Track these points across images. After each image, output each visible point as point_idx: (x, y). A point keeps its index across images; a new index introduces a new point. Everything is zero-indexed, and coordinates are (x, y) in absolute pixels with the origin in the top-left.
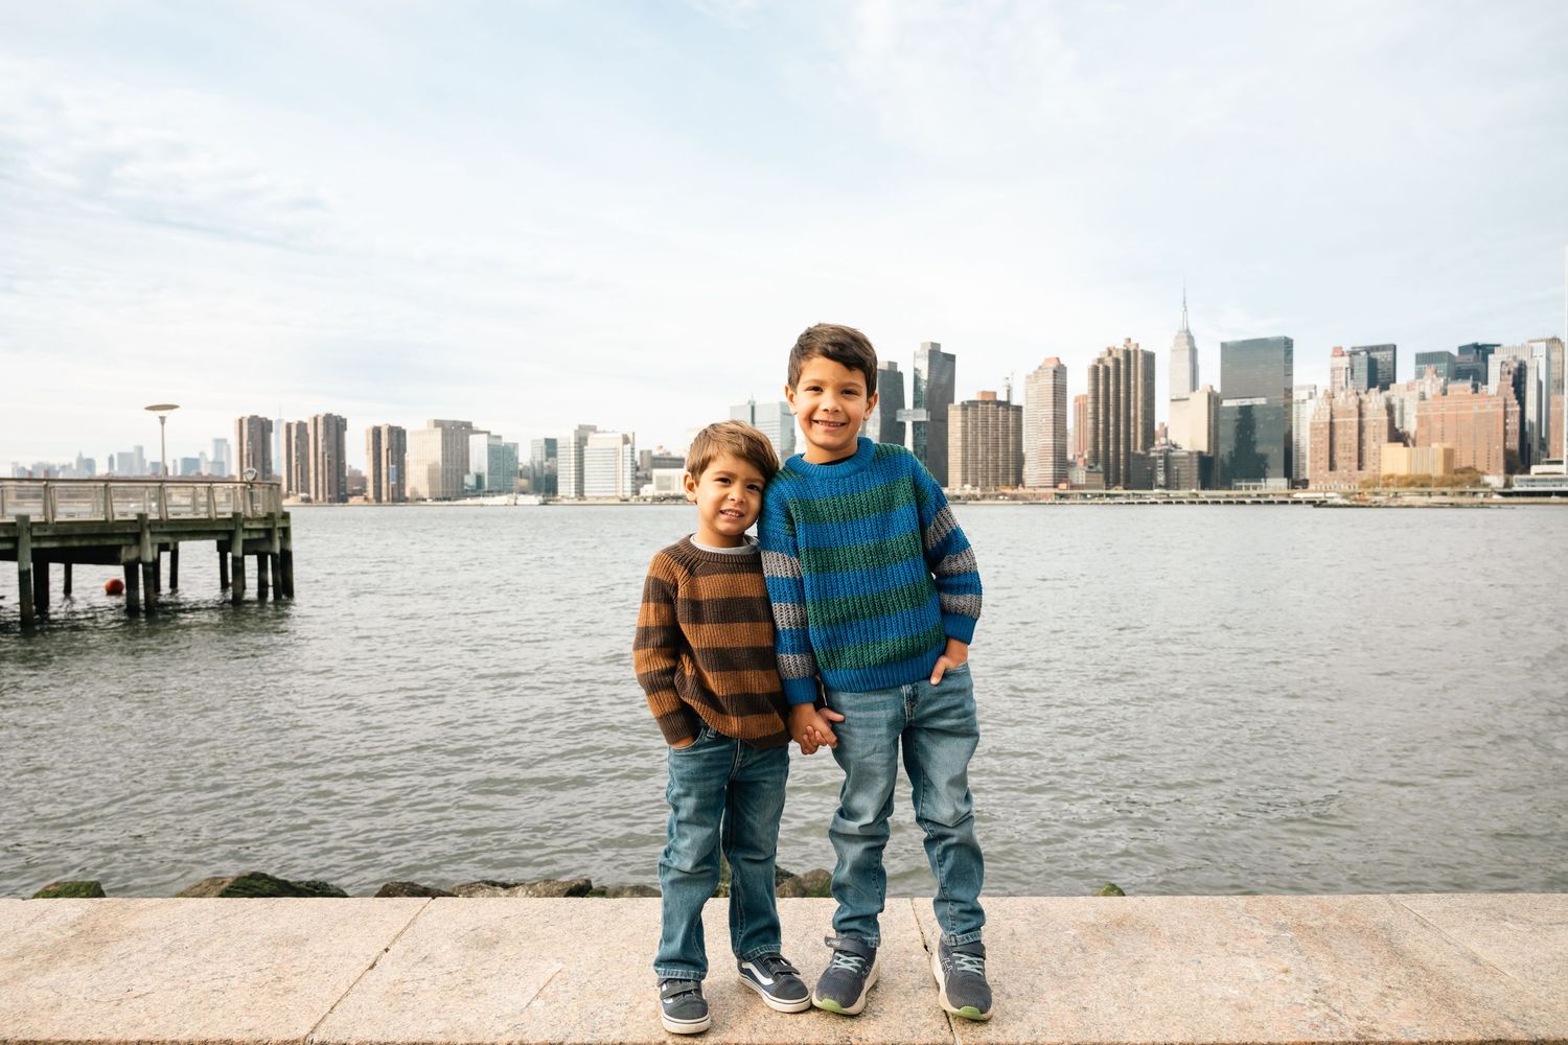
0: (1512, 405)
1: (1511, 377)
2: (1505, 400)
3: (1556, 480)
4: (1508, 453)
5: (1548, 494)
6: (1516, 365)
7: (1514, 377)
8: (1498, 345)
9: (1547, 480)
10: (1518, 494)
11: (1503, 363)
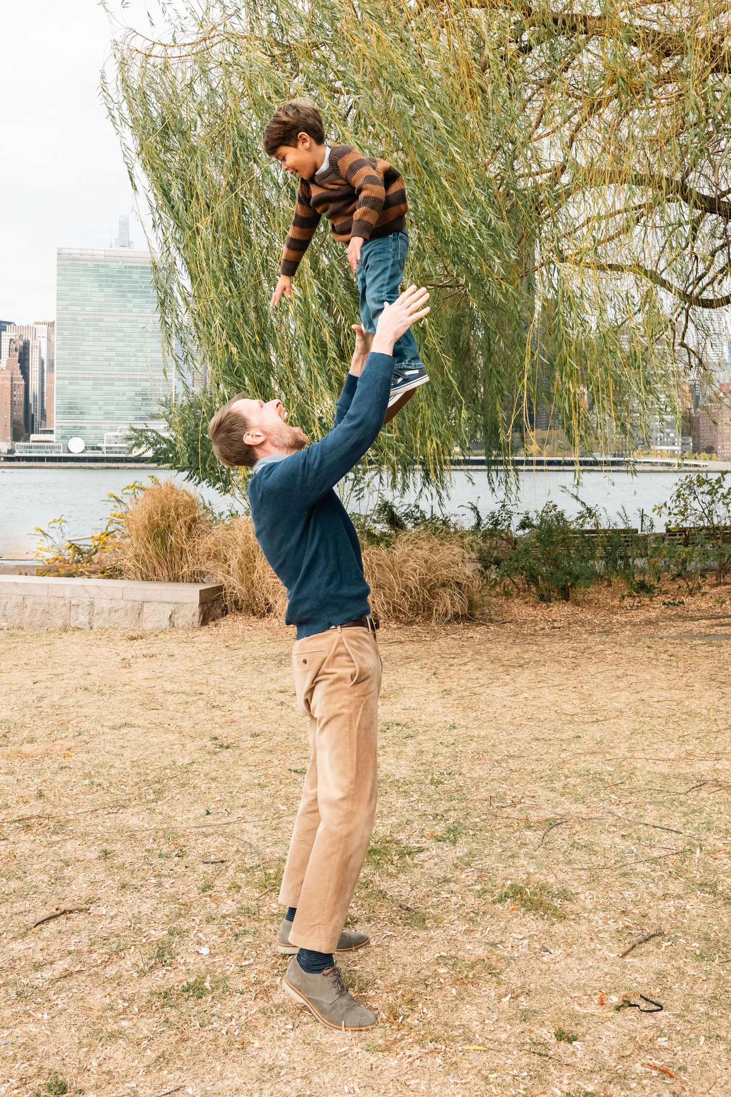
0: (18, 379)
1: (17, 354)
2: (12, 374)
3: (48, 447)
4: (14, 423)
5: (41, 459)
6: (21, 343)
7: (20, 354)
8: (10, 323)
9: (43, 447)
10: (19, 459)
11: (11, 340)
